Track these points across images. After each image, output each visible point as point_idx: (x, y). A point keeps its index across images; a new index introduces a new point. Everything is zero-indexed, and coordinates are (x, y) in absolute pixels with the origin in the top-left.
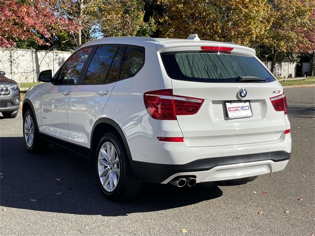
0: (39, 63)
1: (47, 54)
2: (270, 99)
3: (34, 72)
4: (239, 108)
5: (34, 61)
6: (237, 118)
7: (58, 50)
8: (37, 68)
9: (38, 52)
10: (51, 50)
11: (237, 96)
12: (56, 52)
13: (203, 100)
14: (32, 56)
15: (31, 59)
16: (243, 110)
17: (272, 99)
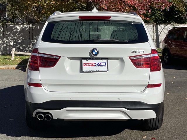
0: (159, 34)
1: (166, 27)
2: (130, 57)
3: (154, 41)
4: (96, 64)
5: (155, 32)
6: (90, 72)
7: (176, 23)
8: (156, 37)
9: (158, 26)
10: (169, 24)
11: (90, 54)
12: (173, 25)
13: (60, 57)
14: (153, 28)
15: (152, 30)
16: (100, 65)
17: (132, 58)
